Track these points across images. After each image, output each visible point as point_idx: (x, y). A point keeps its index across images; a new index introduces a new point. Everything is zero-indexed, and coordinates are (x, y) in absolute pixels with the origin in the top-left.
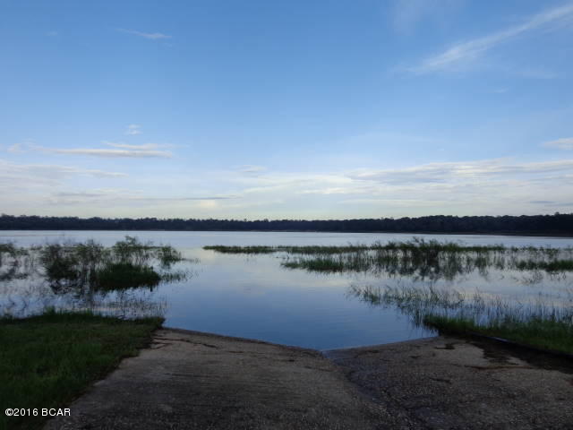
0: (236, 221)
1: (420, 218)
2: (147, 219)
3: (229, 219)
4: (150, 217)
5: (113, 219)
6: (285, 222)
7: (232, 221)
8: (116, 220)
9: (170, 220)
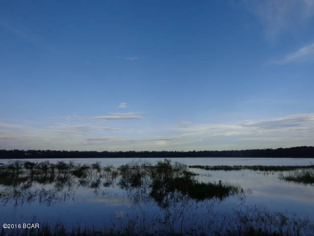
0: (178, 152)
1: (290, 148)
2: (131, 151)
3: (174, 151)
4: (132, 151)
5: (114, 152)
6: (205, 152)
7: (175, 152)
8: (115, 152)
9: (142, 152)
